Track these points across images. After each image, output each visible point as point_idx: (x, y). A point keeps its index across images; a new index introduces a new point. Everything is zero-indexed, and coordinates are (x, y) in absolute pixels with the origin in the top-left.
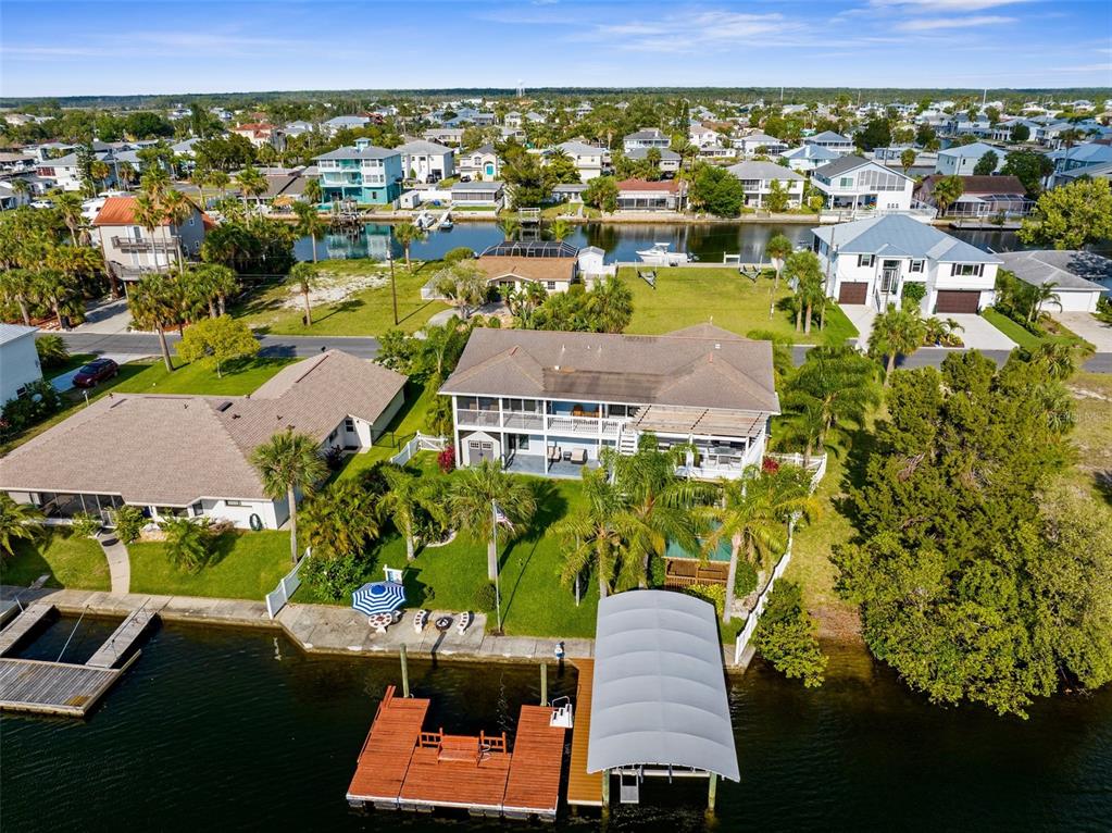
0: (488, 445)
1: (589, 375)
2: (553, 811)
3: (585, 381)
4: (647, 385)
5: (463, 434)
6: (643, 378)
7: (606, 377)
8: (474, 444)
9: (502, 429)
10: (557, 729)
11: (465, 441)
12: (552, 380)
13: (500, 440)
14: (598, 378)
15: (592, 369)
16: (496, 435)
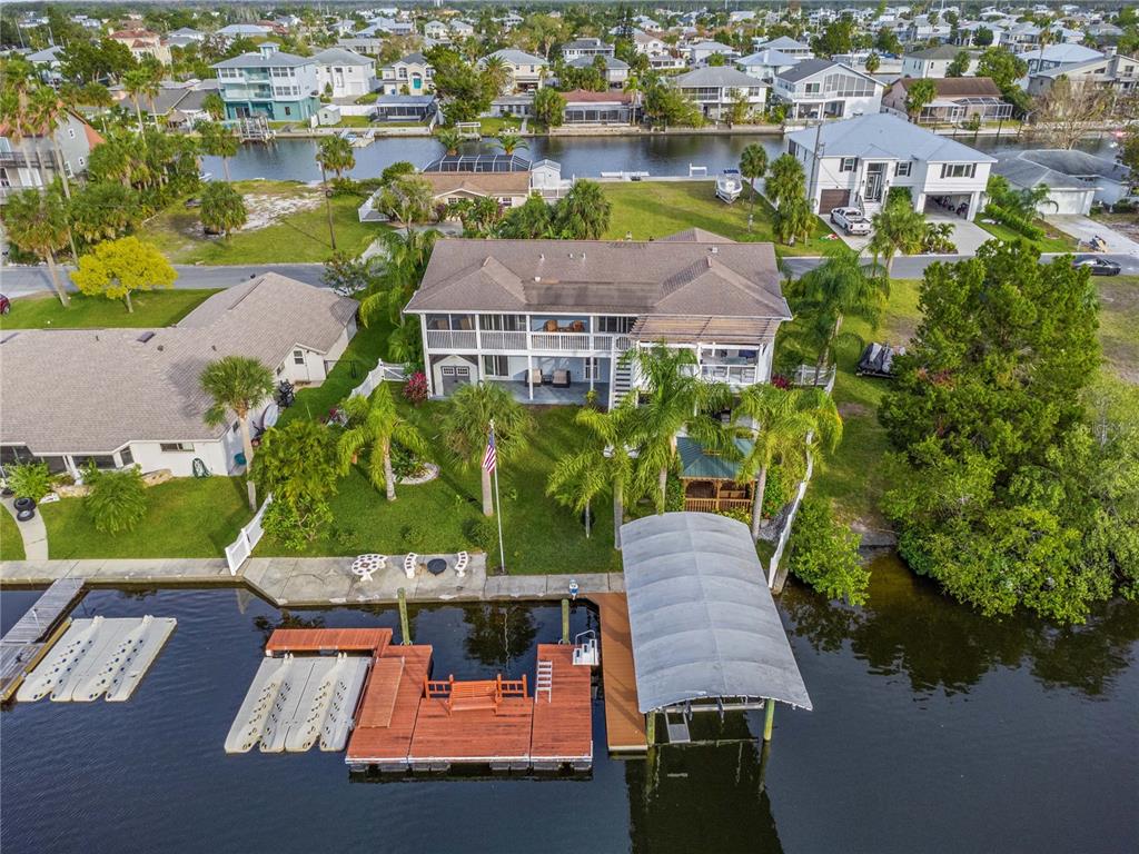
0: (465, 370)
1: (576, 286)
2: (588, 758)
3: (572, 292)
4: (640, 294)
5: (435, 359)
6: (634, 287)
7: (595, 287)
8: (445, 369)
9: (479, 351)
10: (581, 667)
11: (437, 367)
12: (534, 292)
13: (477, 364)
14: (586, 289)
15: (576, 279)
16: (473, 359)
